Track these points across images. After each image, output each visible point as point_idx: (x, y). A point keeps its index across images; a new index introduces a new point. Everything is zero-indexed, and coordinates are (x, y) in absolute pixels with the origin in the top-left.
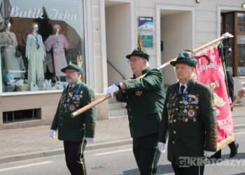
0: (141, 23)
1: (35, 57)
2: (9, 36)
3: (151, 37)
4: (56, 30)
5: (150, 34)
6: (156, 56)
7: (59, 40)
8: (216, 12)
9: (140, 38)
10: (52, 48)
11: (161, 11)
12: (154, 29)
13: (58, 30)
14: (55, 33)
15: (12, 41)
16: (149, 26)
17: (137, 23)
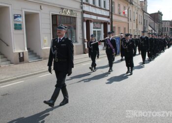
0: (15, 17)
3: (20, 25)
5: (20, 23)
6: (23, 34)
8: (50, 14)
9: (15, 25)
11: (25, 12)
12: (22, 20)
16: (20, 19)
17: (13, 17)
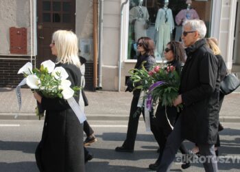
1: (163, 30)
2: (140, 10)
4: (187, 5)
7: (189, 15)
10: (182, 22)
13: (189, 5)
14: (186, 8)
15: (143, 15)
